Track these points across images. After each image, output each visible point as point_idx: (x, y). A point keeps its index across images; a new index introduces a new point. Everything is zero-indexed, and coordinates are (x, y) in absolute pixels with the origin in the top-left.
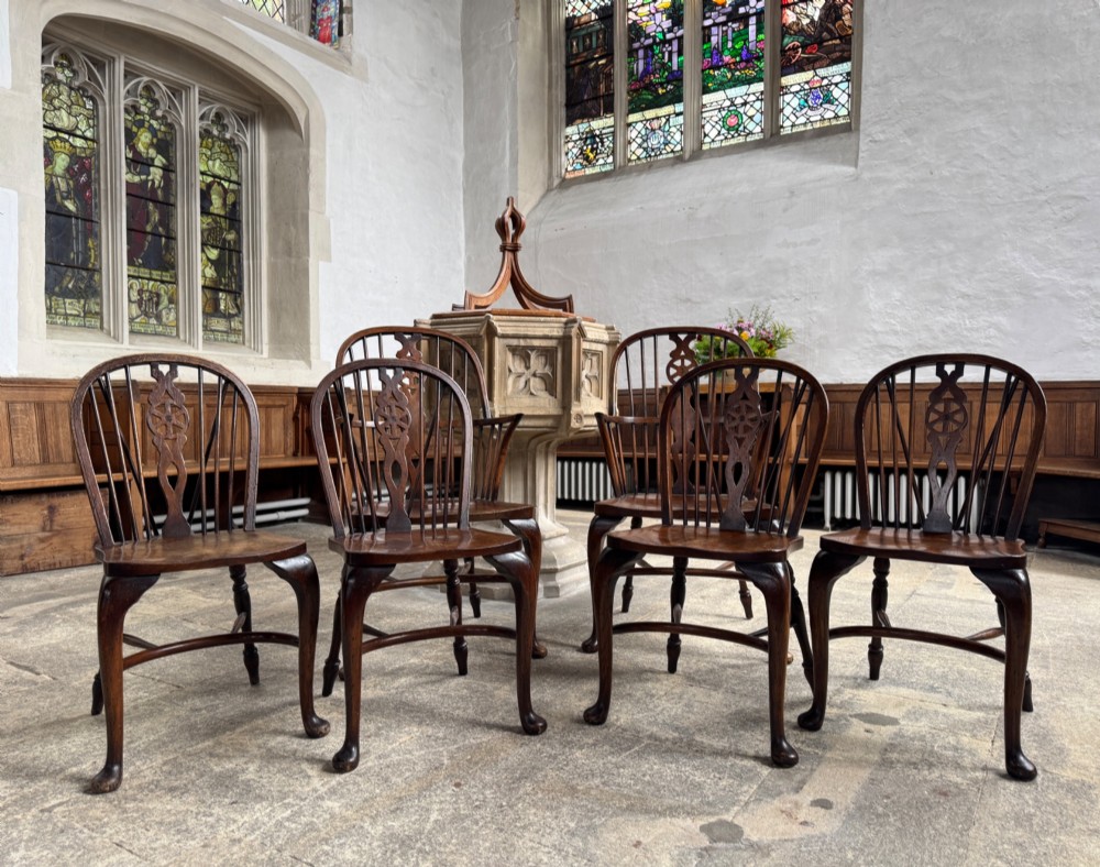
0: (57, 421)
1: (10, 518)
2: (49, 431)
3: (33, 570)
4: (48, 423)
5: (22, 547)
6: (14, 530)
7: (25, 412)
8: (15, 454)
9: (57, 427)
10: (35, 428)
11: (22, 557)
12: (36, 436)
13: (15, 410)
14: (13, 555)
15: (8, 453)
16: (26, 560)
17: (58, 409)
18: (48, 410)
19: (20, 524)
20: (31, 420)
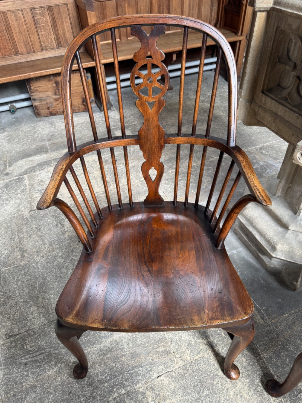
0: (62, 19)
1: (38, 88)
2: (58, 26)
3: (55, 114)
4: (57, 20)
5: (47, 103)
6: (41, 95)
7: (42, 14)
8: (42, 43)
9: (62, 23)
10: (50, 24)
11: (48, 108)
12: (51, 30)
13: (36, 14)
14: (44, 107)
15: (38, 43)
16: (51, 110)
17: (61, 10)
18: (56, 10)
19: (43, 92)
20: (46, 19)
